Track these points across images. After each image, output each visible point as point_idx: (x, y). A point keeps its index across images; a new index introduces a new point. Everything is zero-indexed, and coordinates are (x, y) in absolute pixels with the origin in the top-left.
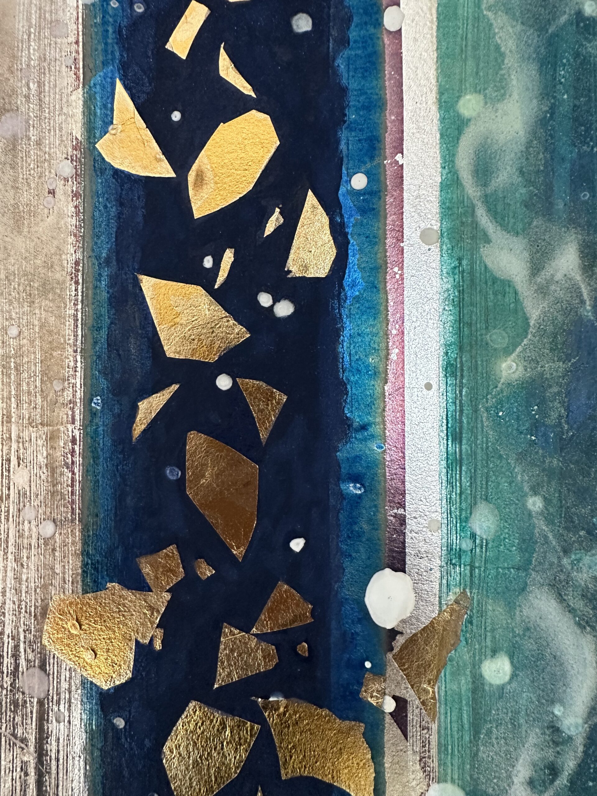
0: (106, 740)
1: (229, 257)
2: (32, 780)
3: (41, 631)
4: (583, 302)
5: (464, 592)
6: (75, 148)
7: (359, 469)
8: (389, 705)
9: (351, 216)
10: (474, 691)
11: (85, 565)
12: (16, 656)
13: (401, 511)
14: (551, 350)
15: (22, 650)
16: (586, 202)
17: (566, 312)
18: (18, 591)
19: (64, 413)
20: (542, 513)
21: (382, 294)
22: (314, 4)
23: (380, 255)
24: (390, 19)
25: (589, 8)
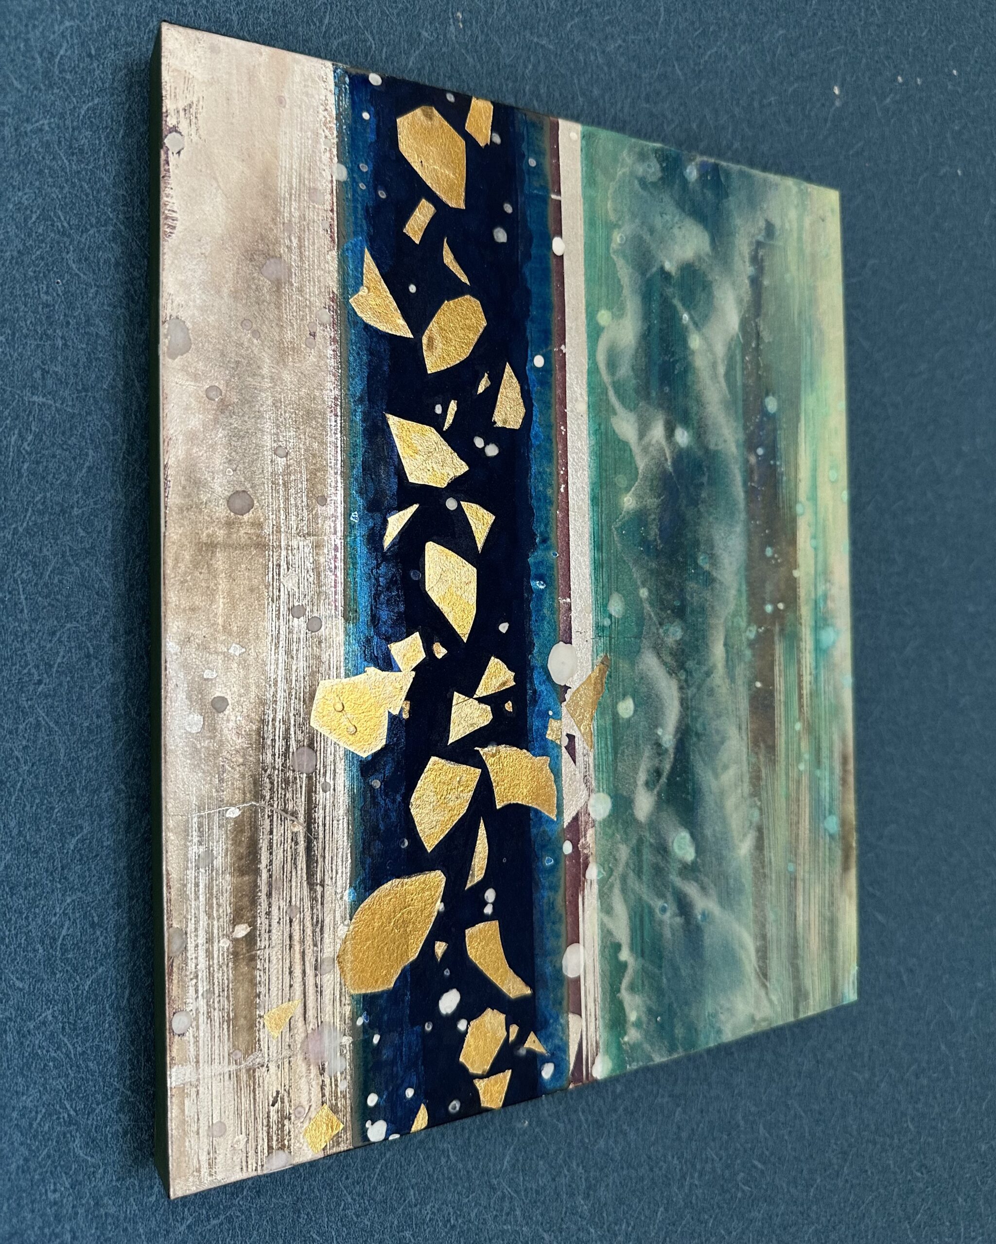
1: (453, 406)
2: (302, 847)
3: (309, 713)
4: (667, 459)
5: (607, 656)
6: (331, 300)
7: (542, 570)
8: (565, 741)
10: (614, 724)
11: (347, 653)
13: (568, 600)
14: (651, 490)
16: (667, 394)
17: (658, 465)
19: (327, 525)
20: (648, 599)
21: (554, 445)
22: (509, 223)
23: (552, 417)
24: (558, 246)
25: (668, 266)
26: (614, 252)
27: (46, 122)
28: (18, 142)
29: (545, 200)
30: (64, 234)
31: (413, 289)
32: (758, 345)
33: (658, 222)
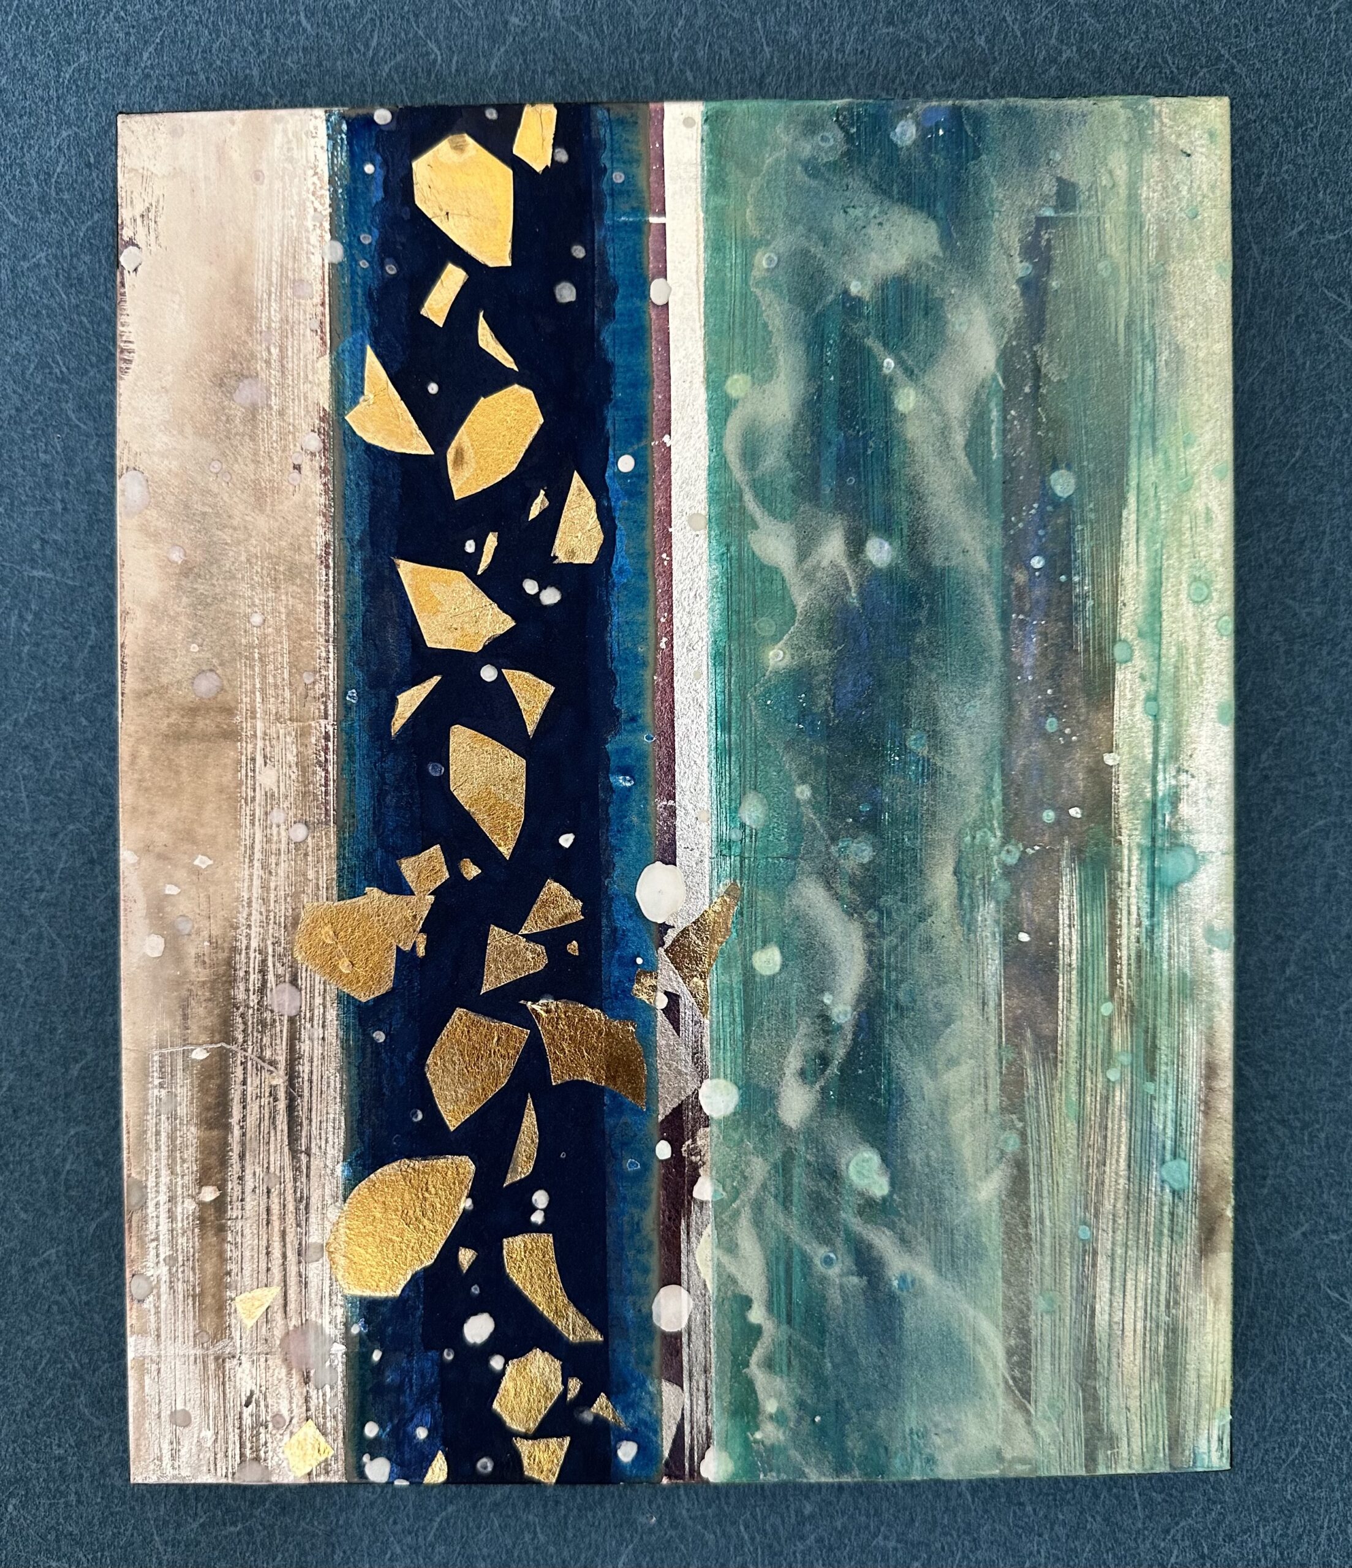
0: (364, 1056)
1: (492, 542)
2: (282, 1105)
3: (291, 942)
4: (848, 589)
5: (735, 883)
6: (322, 419)
7: (629, 761)
8: (662, 1002)
9: (618, 499)
10: (745, 983)
11: (340, 870)
12: (263, 972)
13: (671, 803)
14: (818, 637)
15: (270, 964)
16: (852, 487)
17: (832, 599)
18: (265, 901)
19: (316, 708)
20: (809, 802)
21: (650, 582)
22: (577, 273)
23: (648, 541)
24: (657, 292)
25: (855, 288)
26: (757, 285)
27: (43, 255)
28: (15, 285)
29: (639, 228)
30: (63, 380)
31: (433, 388)
32: (1036, 388)
33: (839, 223)
